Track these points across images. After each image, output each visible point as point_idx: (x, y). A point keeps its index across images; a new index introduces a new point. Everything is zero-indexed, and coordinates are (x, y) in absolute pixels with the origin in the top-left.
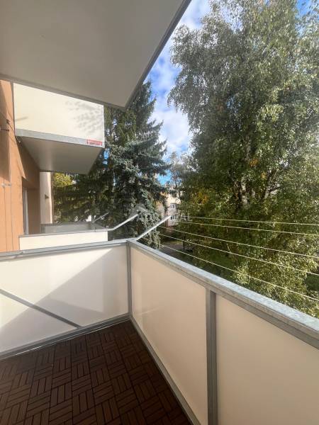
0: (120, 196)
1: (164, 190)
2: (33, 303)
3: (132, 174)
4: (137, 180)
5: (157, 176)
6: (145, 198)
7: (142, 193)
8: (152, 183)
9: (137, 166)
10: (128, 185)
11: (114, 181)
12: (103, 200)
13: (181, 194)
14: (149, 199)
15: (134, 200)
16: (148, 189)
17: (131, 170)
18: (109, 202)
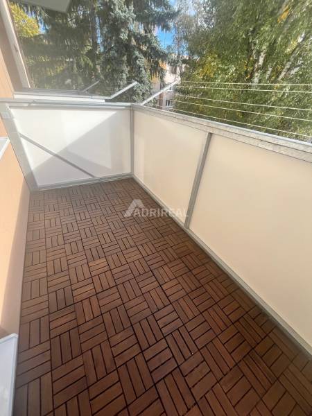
0: (108, 61)
1: (164, 56)
2: (56, 153)
3: (124, 23)
4: (131, 34)
5: (157, 31)
6: (140, 67)
7: (137, 58)
8: (150, 44)
9: (132, 8)
10: (119, 41)
11: (99, 34)
12: (87, 65)
13: (183, 70)
14: (145, 69)
15: (126, 69)
16: (145, 54)
17: (122, 15)
18: (95, 69)
